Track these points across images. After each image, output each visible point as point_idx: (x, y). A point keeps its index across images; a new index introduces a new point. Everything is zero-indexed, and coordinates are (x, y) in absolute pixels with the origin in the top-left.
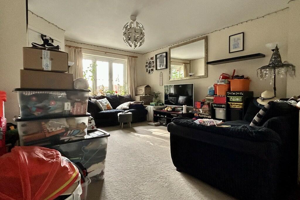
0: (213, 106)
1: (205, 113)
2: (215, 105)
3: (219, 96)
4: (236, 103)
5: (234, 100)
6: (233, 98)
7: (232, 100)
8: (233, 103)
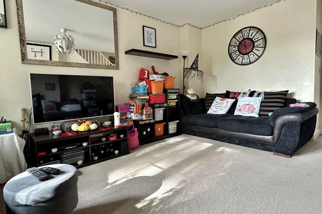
0: (156, 107)
1: (149, 117)
2: (158, 105)
3: (159, 94)
4: (173, 101)
5: (172, 98)
6: (172, 95)
7: (171, 97)
8: (171, 101)
